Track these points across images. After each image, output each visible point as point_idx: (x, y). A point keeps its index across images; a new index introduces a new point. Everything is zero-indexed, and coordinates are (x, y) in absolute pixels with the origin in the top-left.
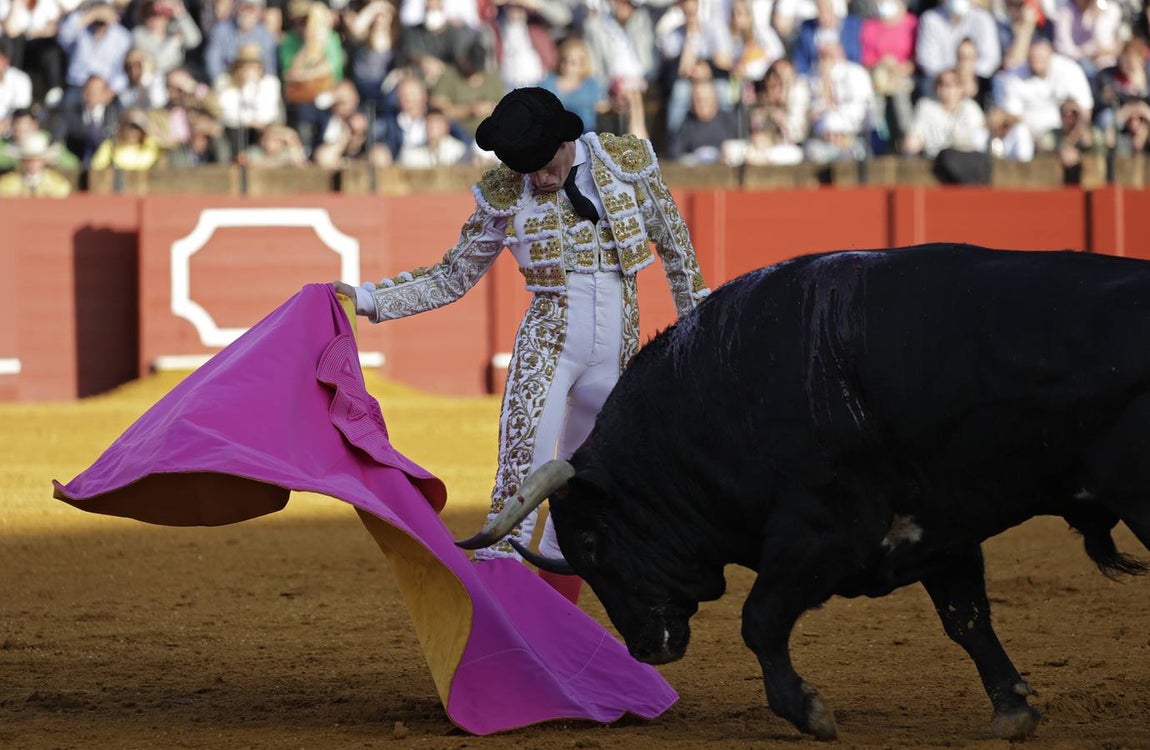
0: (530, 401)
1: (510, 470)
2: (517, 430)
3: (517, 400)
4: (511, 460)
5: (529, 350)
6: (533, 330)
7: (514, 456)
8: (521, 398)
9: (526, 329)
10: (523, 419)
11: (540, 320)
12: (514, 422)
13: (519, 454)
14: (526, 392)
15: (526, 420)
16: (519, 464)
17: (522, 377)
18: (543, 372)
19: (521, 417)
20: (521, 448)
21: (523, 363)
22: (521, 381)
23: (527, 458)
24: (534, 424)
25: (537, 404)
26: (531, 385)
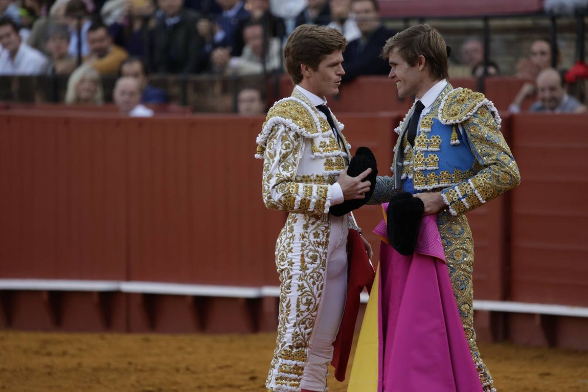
0: (315, 287)
1: (299, 332)
2: (307, 307)
3: (306, 285)
4: (301, 326)
5: (311, 250)
6: (311, 234)
7: (304, 323)
8: (308, 284)
9: (306, 234)
10: (311, 299)
11: (315, 226)
12: (304, 300)
13: (307, 322)
14: (312, 280)
15: (313, 300)
16: (306, 328)
17: (308, 269)
18: (321, 265)
19: (310, 298)
20: (309, 318)
21: (307, 259)
22: (308, 272)
23: (312, 325)
24: (317, 302)
25: (319, 289)
26: (315, 275)
